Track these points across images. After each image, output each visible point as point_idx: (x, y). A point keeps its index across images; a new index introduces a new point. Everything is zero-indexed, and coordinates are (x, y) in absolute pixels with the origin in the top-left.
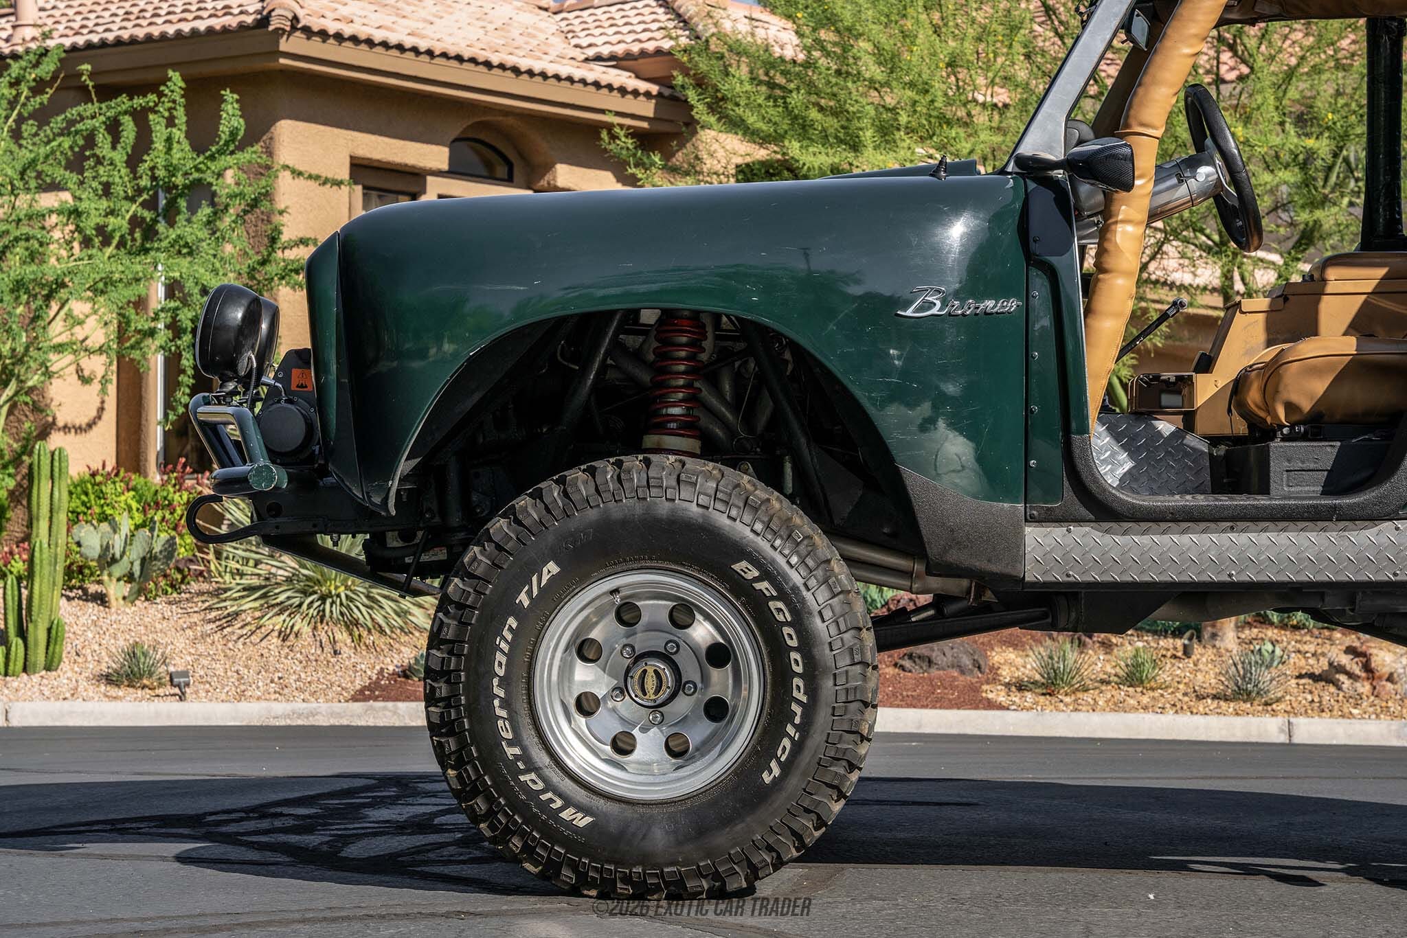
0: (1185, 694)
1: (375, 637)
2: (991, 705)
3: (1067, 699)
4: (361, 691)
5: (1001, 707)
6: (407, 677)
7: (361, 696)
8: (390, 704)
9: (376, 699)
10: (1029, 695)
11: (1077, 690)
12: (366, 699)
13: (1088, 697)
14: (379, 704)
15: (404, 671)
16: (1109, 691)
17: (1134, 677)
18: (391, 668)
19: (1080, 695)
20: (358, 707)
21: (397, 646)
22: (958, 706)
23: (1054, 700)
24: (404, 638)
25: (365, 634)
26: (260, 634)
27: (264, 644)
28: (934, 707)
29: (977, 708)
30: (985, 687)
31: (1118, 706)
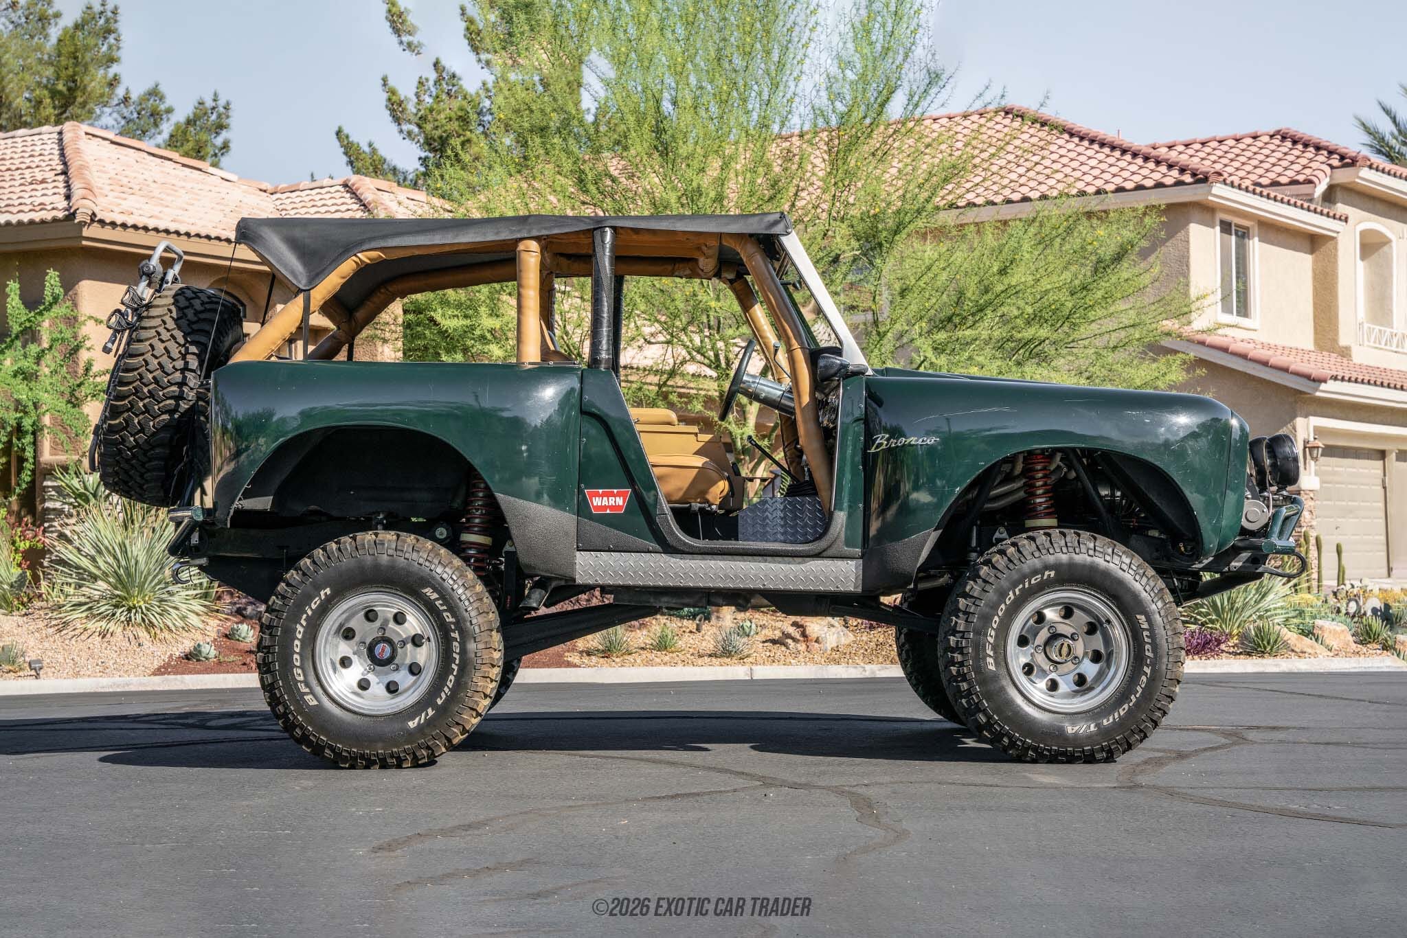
0: (692, 654)
1: (166, 634)
2: (569, 665)
3: (618, 660)
4: (159, 669)
5: (575, 666)
6: (188, 659)
7: (159, 672)
8: (179, 677)
9: (169, 673)
10: (593, 657)
11: (624, 654)
12: (163, 674)
13: (631, 658)
14: (172, 677)
15: (186, 655)
16: (645, 654)
17: (662, 645)
18: (177, 654)
19: (626, 657)
20: (157, 679)
21: (180, 639)
22: (549, 666)
23: (609, 660)
24: (185, 634)
25: (158, 632)
26: (86, 634)
27: (89, 640)
28: (533, 667)
29: (560, 667)
30: (566, 654)
31: (649, 663)
